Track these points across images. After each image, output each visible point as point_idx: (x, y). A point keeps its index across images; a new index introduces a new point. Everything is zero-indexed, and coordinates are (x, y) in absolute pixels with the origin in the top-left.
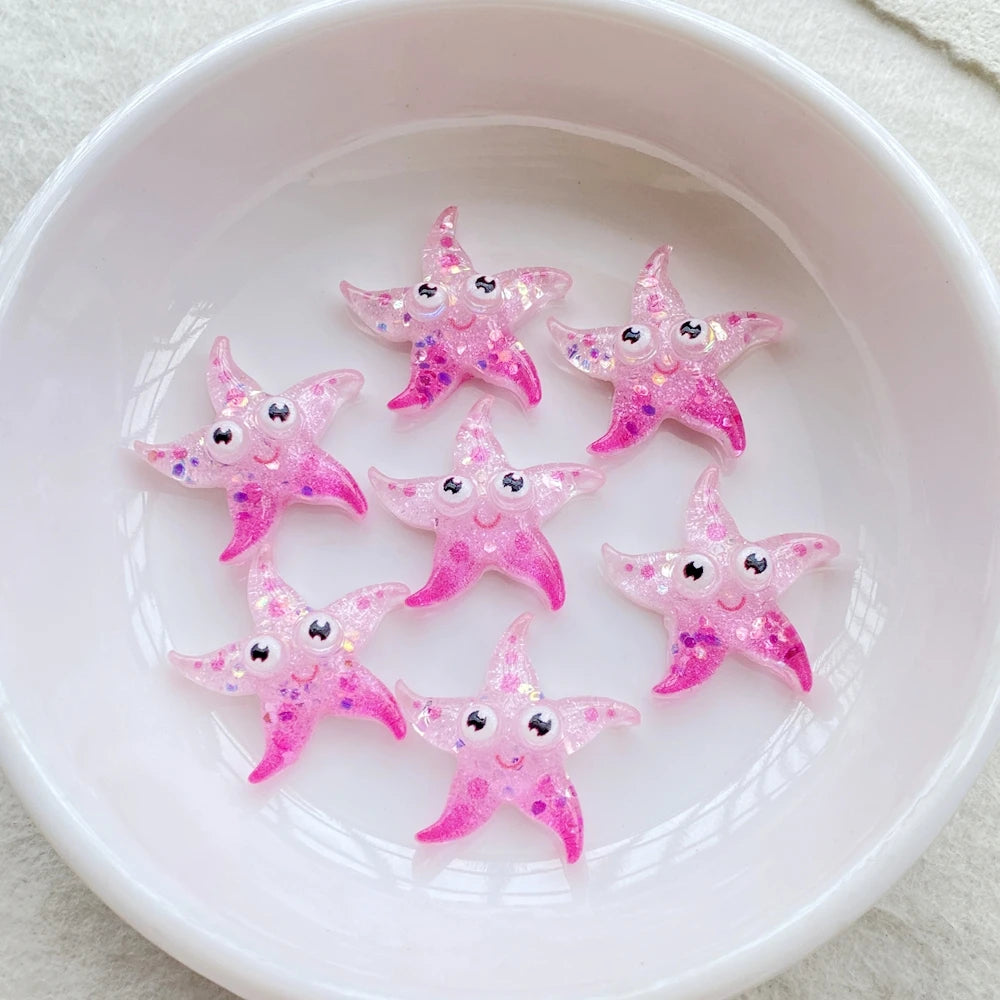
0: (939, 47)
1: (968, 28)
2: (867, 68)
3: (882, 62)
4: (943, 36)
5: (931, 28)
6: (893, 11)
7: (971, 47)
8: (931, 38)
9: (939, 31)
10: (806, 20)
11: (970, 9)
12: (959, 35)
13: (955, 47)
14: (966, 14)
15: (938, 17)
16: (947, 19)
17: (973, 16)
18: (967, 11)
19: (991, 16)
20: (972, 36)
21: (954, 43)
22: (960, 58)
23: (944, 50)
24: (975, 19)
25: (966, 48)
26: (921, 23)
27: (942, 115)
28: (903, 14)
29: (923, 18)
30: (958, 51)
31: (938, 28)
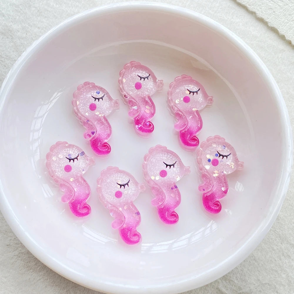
0: (253, 13)
1: (261, 9)
2: (232, 18)
3: (237, 16)
4: (254, 10)
5: (251, 8)
6: (241, 2)
7: (261, 14)
8: (250, 10)
9: (253, 9)
10: (217, 3)
11: (262, 4)
12: (258, 11)
13: (257, 14)
14: (261, 5)
15: (253, 5)
16: (255, 6)
17: (262, 6)
18: (261, 4)
19: (267, 6)
20: (262, 11)
21: (257, 13)
22: (258, 17)
23: (254, 14)
24: (263, 6)
25: (260, 14)
26: (249, 6)
27: (252, 32)
28: (244, 3)
29: (249, 5)
30: (257, 15)
31: (253, 8)
